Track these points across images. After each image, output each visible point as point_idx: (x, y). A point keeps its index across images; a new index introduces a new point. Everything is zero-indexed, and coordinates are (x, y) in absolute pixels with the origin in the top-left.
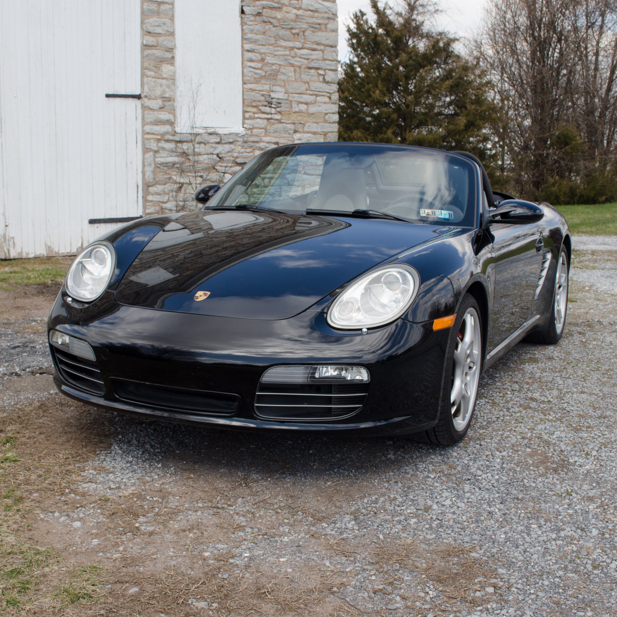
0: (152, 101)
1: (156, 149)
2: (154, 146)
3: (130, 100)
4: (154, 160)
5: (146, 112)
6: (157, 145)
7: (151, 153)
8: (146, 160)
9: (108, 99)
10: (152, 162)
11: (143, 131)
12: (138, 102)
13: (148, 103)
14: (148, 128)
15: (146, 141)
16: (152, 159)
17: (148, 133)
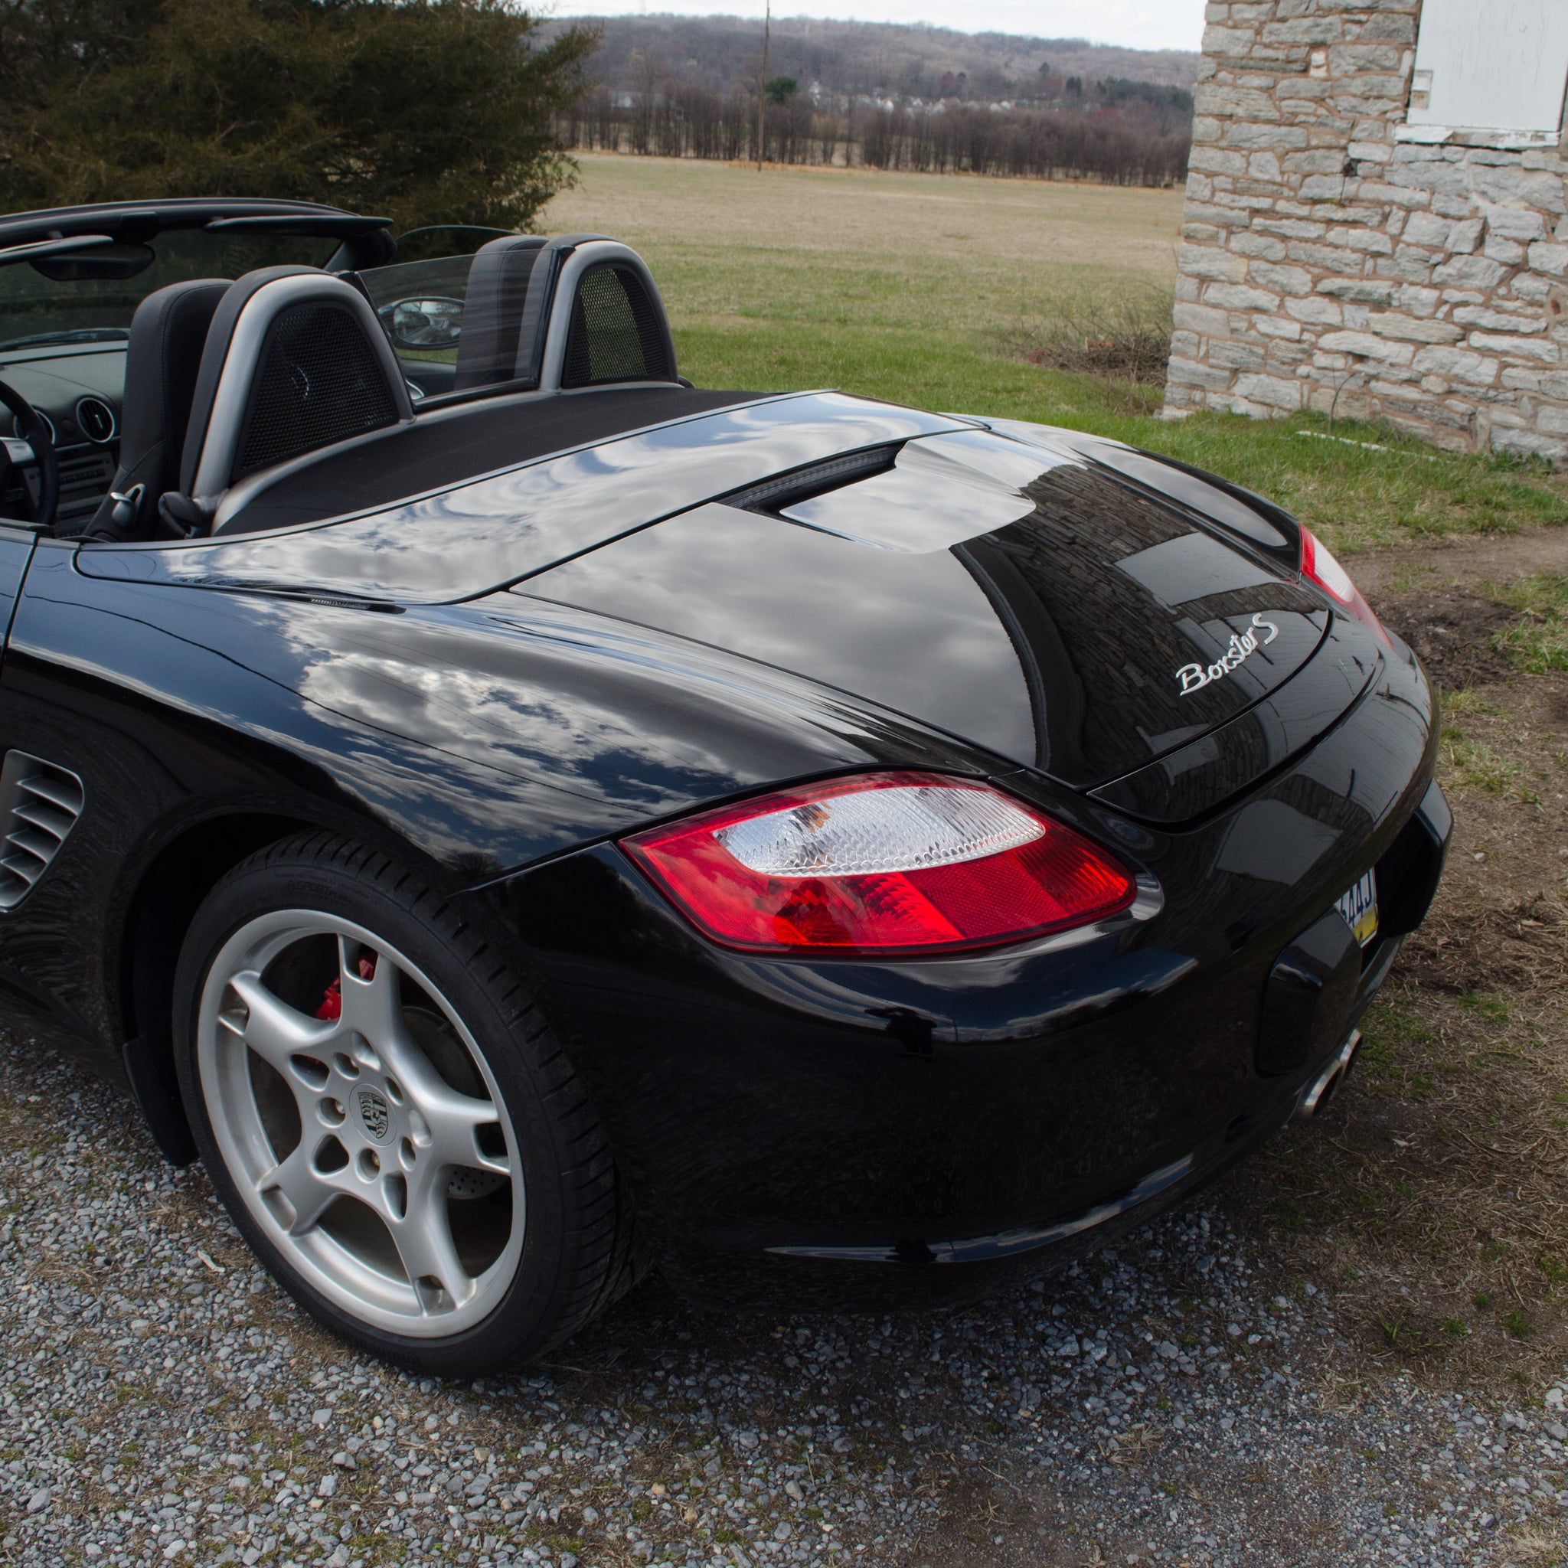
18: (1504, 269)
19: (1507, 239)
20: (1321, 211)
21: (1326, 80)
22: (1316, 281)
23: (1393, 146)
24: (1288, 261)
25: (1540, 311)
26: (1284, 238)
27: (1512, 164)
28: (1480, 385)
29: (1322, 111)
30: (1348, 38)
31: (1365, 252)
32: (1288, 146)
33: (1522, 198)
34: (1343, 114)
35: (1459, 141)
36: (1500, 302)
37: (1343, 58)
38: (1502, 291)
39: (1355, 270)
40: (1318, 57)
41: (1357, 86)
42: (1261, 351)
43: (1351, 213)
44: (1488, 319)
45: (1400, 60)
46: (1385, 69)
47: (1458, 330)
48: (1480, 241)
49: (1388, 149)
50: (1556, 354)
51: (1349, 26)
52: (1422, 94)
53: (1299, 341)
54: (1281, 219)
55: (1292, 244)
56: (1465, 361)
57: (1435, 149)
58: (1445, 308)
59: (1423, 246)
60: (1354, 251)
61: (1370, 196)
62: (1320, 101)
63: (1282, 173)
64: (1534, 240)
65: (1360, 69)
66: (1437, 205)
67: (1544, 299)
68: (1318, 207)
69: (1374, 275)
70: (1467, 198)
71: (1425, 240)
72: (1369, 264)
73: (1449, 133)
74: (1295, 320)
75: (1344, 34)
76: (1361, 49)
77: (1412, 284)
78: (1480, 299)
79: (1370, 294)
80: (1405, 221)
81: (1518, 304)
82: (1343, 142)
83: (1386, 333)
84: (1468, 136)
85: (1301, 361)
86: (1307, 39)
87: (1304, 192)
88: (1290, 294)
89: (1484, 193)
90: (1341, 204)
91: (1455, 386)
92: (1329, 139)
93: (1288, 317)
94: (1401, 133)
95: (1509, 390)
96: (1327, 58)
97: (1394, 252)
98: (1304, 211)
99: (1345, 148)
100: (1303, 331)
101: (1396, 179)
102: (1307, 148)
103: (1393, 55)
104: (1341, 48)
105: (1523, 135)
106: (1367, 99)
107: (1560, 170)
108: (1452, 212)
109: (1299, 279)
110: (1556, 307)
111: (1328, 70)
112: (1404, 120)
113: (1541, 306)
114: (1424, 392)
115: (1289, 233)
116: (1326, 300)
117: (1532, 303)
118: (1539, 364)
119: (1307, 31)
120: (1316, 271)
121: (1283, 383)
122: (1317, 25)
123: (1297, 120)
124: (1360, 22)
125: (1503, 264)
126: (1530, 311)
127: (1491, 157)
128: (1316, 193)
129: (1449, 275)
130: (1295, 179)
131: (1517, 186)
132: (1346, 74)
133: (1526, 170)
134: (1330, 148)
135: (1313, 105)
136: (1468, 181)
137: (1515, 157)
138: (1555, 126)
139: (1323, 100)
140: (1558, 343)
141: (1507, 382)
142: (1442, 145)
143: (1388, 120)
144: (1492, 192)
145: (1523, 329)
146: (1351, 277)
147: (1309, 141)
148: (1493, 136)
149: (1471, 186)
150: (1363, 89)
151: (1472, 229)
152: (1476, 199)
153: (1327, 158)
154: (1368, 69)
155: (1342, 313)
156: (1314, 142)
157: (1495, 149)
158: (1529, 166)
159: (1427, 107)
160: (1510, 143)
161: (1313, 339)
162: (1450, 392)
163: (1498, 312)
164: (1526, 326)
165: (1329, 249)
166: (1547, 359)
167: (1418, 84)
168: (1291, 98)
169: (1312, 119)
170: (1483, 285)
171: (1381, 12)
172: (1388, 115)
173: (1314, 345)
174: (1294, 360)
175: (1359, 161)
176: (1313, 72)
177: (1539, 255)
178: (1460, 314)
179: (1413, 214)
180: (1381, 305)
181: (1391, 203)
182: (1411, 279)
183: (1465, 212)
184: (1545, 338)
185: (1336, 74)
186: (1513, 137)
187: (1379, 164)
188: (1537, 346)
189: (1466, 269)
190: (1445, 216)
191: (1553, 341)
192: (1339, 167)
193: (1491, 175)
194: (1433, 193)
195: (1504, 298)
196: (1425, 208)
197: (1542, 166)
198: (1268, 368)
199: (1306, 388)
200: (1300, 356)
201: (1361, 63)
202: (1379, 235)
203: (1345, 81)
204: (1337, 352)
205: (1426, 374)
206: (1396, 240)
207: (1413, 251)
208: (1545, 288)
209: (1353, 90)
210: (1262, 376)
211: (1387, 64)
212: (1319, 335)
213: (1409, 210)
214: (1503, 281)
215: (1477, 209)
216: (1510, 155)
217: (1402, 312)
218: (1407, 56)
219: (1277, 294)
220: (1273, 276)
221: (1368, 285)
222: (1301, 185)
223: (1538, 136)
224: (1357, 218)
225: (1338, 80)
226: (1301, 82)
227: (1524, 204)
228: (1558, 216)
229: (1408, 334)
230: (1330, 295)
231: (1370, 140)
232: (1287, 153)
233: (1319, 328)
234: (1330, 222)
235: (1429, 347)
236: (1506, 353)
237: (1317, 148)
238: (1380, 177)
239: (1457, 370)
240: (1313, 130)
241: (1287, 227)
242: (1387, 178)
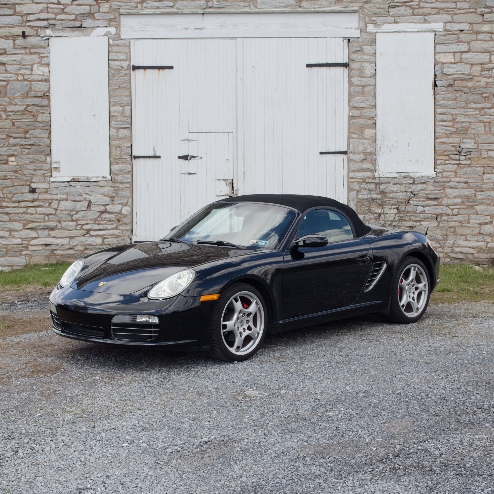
0: (356, 155)
1: (358, 189)
2: (357, 187)
3: (339, 155)
4: (357, 197)
5: (351, 163)
6: (360, 186)
7: (355, 192)
8: (350, 197)
9: (321, 155)
10: (355, 198)
11: (348, 176)
12: (345, 157)
13: (352, 156)
14: (352, 174)
15: (350, 184)
16: (355, 196)
17: (352, 178)
18: (99, 213)
19: (98, 205)
20: (22, 204)
21: (17, 165)
22: (24, 225)
23: (49, 183)
24: (11, 220)
25: (113, 222)
26: (8, 214)
27: (96, 185)
28: (97, 245)
29: (17, 175)
30: (24, 153)
31: (44, 214)
32: (4, 186)
33: (102, 194)
34: (26, 175)
35: (76, 180)
36: (99, 222)
37: (23, 159)
38: (99, 219)
39: (42, 220)
40: (12, 159)
41: (31, 166)
42: (5, 250)
43: (36, 204)
44: (96, 227)
45: (46, 159)
46: (40, 162)
47: (85, 232)
48: (89, 206)
49: (48, 185)
50: (121, 233)
51: (23, 150)
52: (56, 169)
53: (21, 244)
54: (5, 208)
55: (11, 216)
56: (90, 240)
57: (66, 183)
58: (80, 226)
59: (68, 210)
60: (40, 214)
61: (43, 198)
62: (16, 172)
63: (3, 194)
64: (108, 204)
65: (31, 162)
66: (71, 198)
67: (114, 219)
68: (21, 203)
69: (49, 221)
70: (81, 196)
71: (69, 208)
72: (46, 218)
73: (71, 178)
74: (18, 238)
75: (22, 152)
76: (30, 156)
77: (65, 221)
78: (93, 222)
79: (49, 226)
80: (59, 204)
81: (105, 222)
82: (28, 183)
83: (58, 236)
84: (79, 179)
85: (23, 250)
86: (6, 154)
87: (14, 199)
88: (13, 231)
89: (87, 194)
90: (33, 201)
91: (87, 247)
92: (22, 183)
93: (14, 237)
94: (52, 179)
95: (107, 245)
96: (16, 159)
97: (56, 213)
98: (16, 205)
99: (30, 185)
100: (22, 241)
101: (53, 192)
102: (14, 186)
103: (43, 158)
104: (22, 156)
105: (99, 177)
106: (36, 170)
107: (113, 186)
108: (77, 200)
109: (17, 226)
110: (119, 221)
111: (17, 163)
112: (51, 176)
113: (113, 221)
114: (76, 251)
115: (10, 212)
116: (30, 230)
117: (110, 221)
118: (116, 236)
119: (6, 151)
120: (24, 222)
121: (16, 258)
122: (10, 150)
123: (7, 178)
124: (28, 149)
125: (98, 212)
126: (110, 223)
127: (88, 184)
128: (20, 199)
129: (79, 217)
130: (9, 196)
131: (99, 191)
132: (26, 164)
133: (101, 186)
134: (23, 185)
135: (13, 173)
136: (81, 191)
137: (97, 184)
138: (108, 174)
139: (17, 171)
140: (122, 230)
141: (106, 243)
142: (68, 182)
143: (46, 176)
144: (90, 193)
145: (109, 228)
146: (40, 222)
147: (14, 184)
148: (88, 178)
149: (82, 192)
150: (34, 168)
151: (86, 204)
152: (85, 196)
153: (22, 188)
154: (34, 162)
155: (37, 233)
156: (16, 184)
157: (90, 182)
158: (102, 185)
159: (60, 172)
160: (95, 180)
161: (27, 242)
162: (86, 249)
163: (99, 225)
164: (109, 227)
165: (29, 215)
166: (119, 234)
167: (54, 165)
168: (3, 171)
169: (14, 177)
170: (92, 218)
171: (37, 146)
172: (45, 175)
173: (28, 244)
174: (20, 250)
175: (36, 188)
176: (10, 163)
177: (110, 208)
178: (85, 227)
179: (61, 202)
180: (52, 229)
181: (52, 199)
182: (65, 220)
183: (82, 199)
184: (117, 229)
185: (20, 164)
186: (95, 178)
187: (45, 189)
188: (115, 232)
189: (85, 215)
190: (74, 201)
191: (120, 229)
192: (28, 191)
193: (88, 189)
194: (67, 195)
195: (100, 221)
196: (67, 200)
197: (106, 185)
198: (8, 255)
199: (27, 258)
200: (23, 249)
201: (31, 160)
202: (49, 209)
203: (25, 166)
204: (39, 245)
205: (77, 245)
206: (56, 210)
207: (64, 212)
208: (114, 216)
209: (29, 168)
210: (6, 258)
211: (41, 160)
212: (29, 241)
213: (59, 201)
214: (99, 216)
215: (86, 198)
216: (95, 183)
217: (63, 230)
218: (48, 158)
219: (7, 231)
220: (5, 226)
221: (48, 224)
222: (13, 197)
223: (103, 177)
224: (39, 205)
225: (22, 165)
226: (5, 166)
227: (103, 195)
228: (114, 197)
229: (67, 235)
230: (32, 229)
231: (39, 182)
232: (4, 188)
233: (29, 239)
234: (28, 207)
235: (75, 238)
236: (104, 235)
237: (18, 186)
238: (46, 192)
239: (88, 242)
240: (14, 180)
241: (8, 210)
242: (49, 192)
